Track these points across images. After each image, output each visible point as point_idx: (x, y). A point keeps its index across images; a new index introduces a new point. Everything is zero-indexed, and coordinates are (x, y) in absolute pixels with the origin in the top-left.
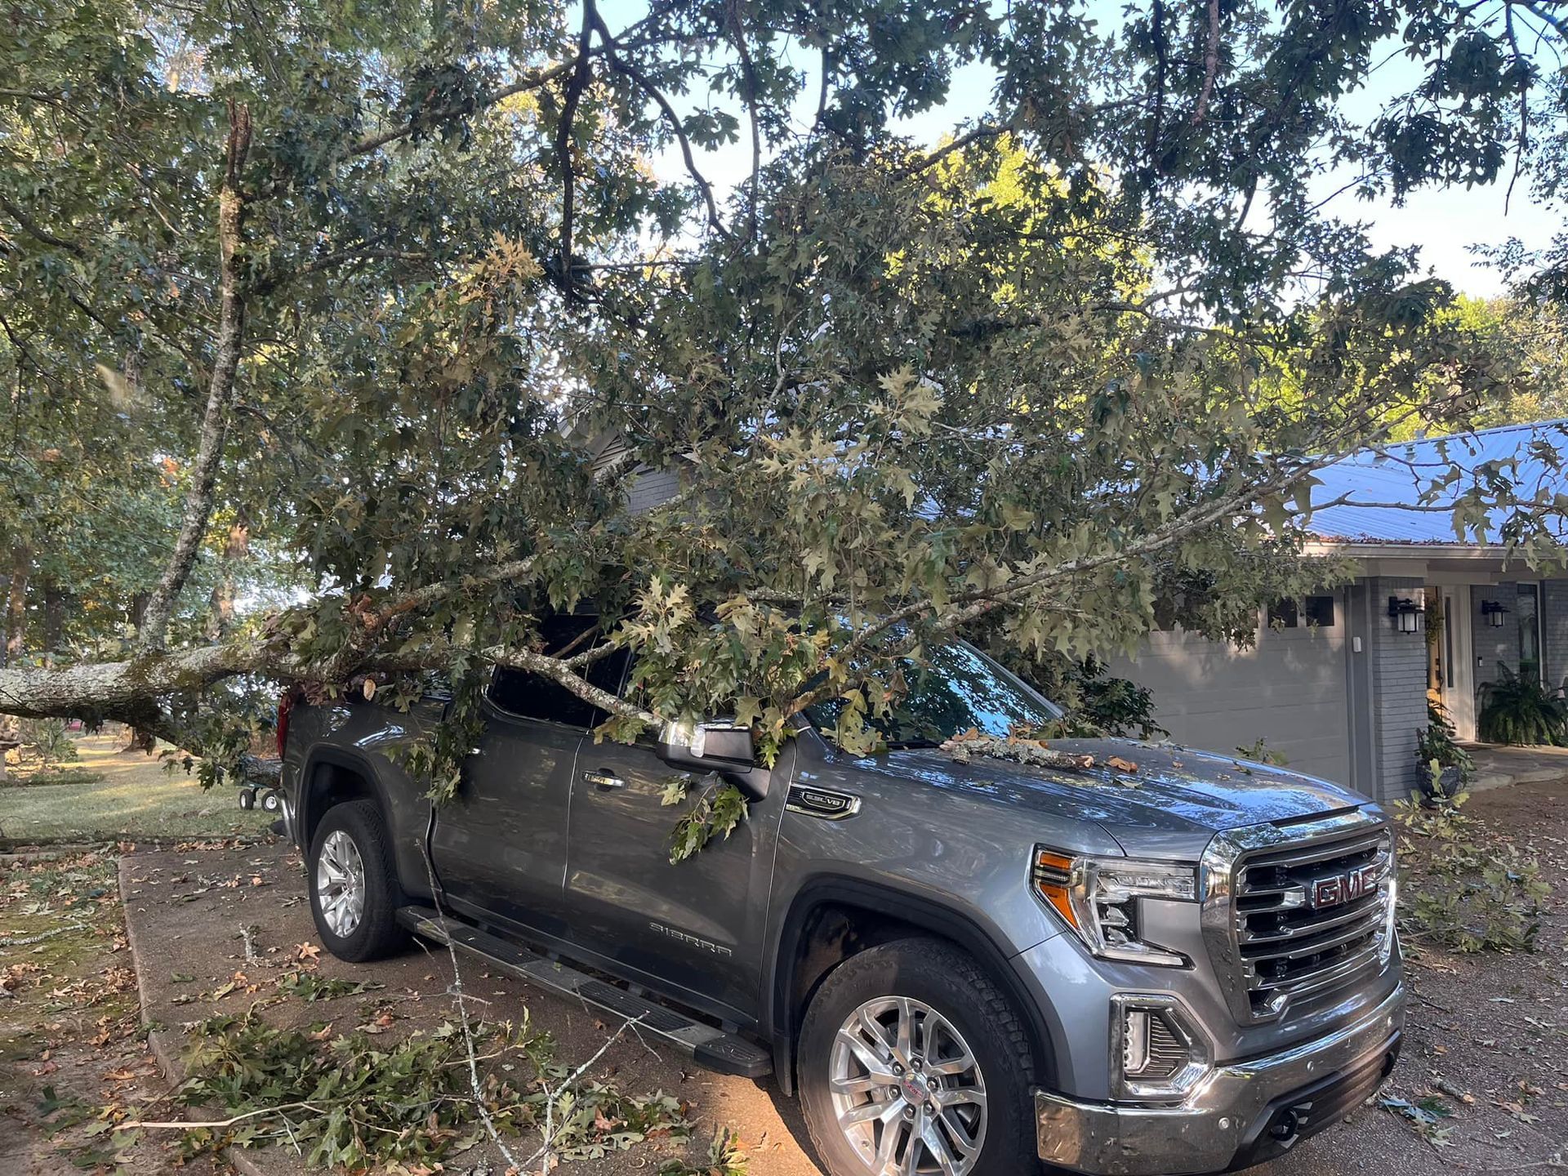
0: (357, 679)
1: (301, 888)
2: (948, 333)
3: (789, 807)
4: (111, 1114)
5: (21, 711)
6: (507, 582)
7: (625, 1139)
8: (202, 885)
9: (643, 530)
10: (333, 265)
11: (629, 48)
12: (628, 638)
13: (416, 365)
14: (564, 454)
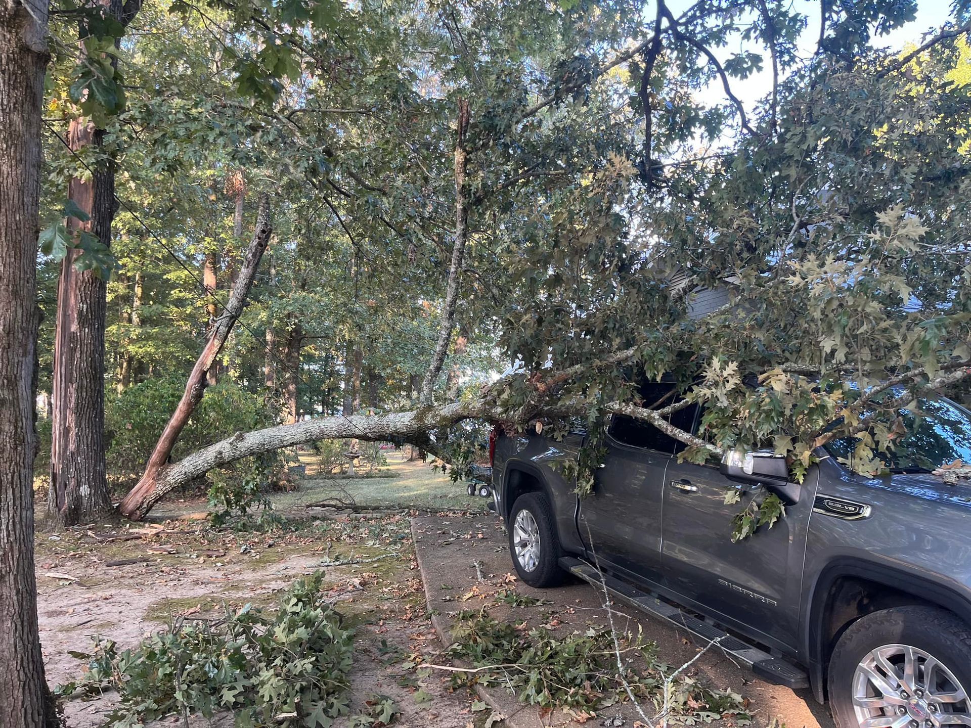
0: (532, 422)
1: (504, 541)
2: (923, 180)
3: (815, 510)
4: (415, 659)
5: (364, 438)
6: (619, 363)
7: (708, 716)
8: (453, 536)
9: (704, 328)
10: (513, 184)
11: (686, 24)
12: (697, 396)
13: (563, 236)
14: (652, 283)
